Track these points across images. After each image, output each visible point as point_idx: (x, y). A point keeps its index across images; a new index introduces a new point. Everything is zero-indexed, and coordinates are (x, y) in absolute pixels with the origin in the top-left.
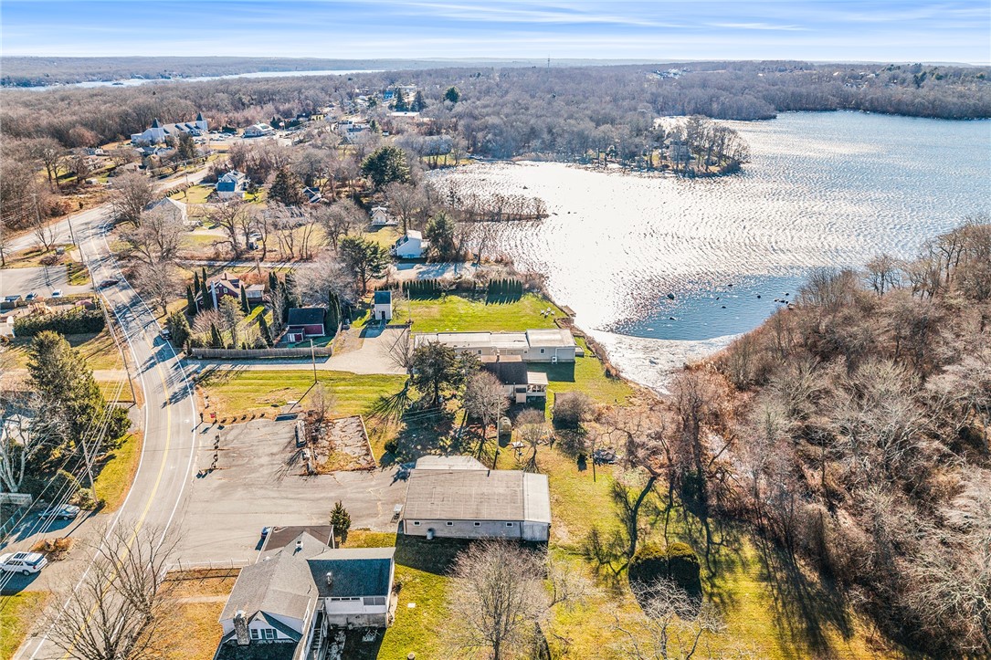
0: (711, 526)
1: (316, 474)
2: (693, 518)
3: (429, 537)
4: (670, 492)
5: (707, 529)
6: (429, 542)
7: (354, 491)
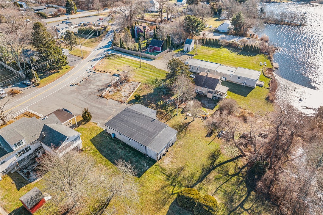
0: (251, 197)
1: (103, 97)
2: (244, 187)
4: (244, 167)
5: (246, 198)
6: (111, 139)
7: (109, 108)
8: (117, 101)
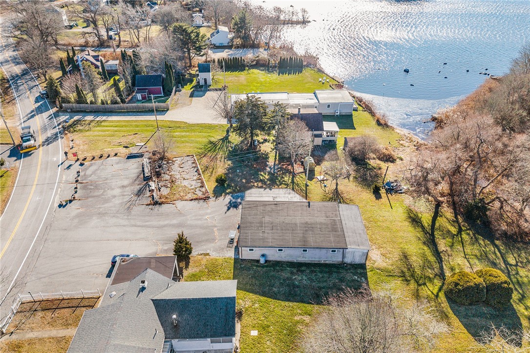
0: (501, 248)
1: (160, 204)
2: (483, 240)
3: (262, 261)
4: (456, 217)
5: (500, 251)
6: (263, 266)
7: (193, 218)
8: (192, 200)
